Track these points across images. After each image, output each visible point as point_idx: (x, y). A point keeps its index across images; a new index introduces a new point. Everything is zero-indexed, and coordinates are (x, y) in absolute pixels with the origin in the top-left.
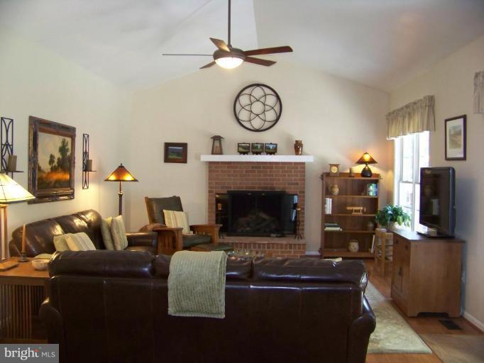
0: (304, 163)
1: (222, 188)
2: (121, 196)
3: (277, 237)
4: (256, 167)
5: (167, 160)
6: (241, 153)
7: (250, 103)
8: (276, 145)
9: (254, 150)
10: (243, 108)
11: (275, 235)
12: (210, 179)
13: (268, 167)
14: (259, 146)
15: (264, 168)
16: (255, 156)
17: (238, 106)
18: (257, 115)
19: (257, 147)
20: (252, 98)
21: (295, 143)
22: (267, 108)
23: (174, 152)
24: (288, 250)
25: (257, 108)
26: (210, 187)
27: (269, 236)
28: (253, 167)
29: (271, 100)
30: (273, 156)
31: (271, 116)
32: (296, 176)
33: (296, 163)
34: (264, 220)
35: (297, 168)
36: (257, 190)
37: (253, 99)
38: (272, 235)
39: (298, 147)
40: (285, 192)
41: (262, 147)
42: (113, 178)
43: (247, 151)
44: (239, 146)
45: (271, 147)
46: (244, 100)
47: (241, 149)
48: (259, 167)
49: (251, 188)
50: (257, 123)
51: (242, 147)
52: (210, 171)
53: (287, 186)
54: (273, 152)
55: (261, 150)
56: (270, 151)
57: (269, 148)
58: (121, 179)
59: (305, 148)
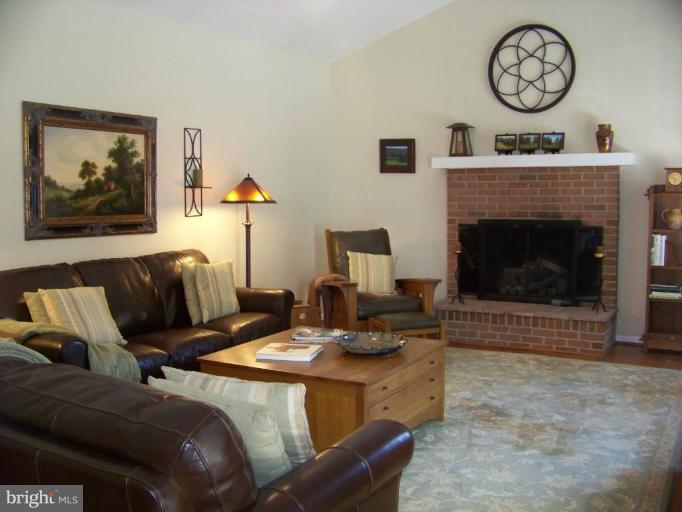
0: (616, 168)
1: (471, 214)
2: (248, 227)
3: (563, 305)
4: (528, 178)
5: (385, 168)
6: (500, 152)
7: (517, 61)
8: (563, 134)
9: (523, 147)
10: (505, 71)
11: (560, 302)
12: (450, 199)
13: (549, 177)
14: (532, 138)
15: (541, 178)
16: (525, 157)
17: (497, 70)
18: (531, 82)
19: (529, 139)
20: (520, 51)
21: (597, 129)
22: (548, 68)
23: (394, 155)
24: (571, 330)
25: (531, 69)
26: (449, 214)
27: (548, 303)
28: (521, 178)
29: (555, 53)
30: (556, 155)
31: (555, 82)
32: (602, 192)
33: (600, 168)
34: (550, 273)
35: (603, 178)
36: (529, 218)
37: (522, 54)
38: (554, 301)
39: (603, 137)
40: (580, 222)
41: (537, 141)
42: (233, 196)
43: (511, 147)
44: (497, 140)
45: (554, 139)
46: (507, 57)
47: (501, 146)
48: (534, 178)
49: (519, 214)
50: (530, 98)
51: (502, 141)
52: (450, 186)
53: (584, 211)
54: (556, 148)
55: (536, 146)
56: (551, 147)
57: (549, 142)
58: (250, 199)
59: (618, 138)
